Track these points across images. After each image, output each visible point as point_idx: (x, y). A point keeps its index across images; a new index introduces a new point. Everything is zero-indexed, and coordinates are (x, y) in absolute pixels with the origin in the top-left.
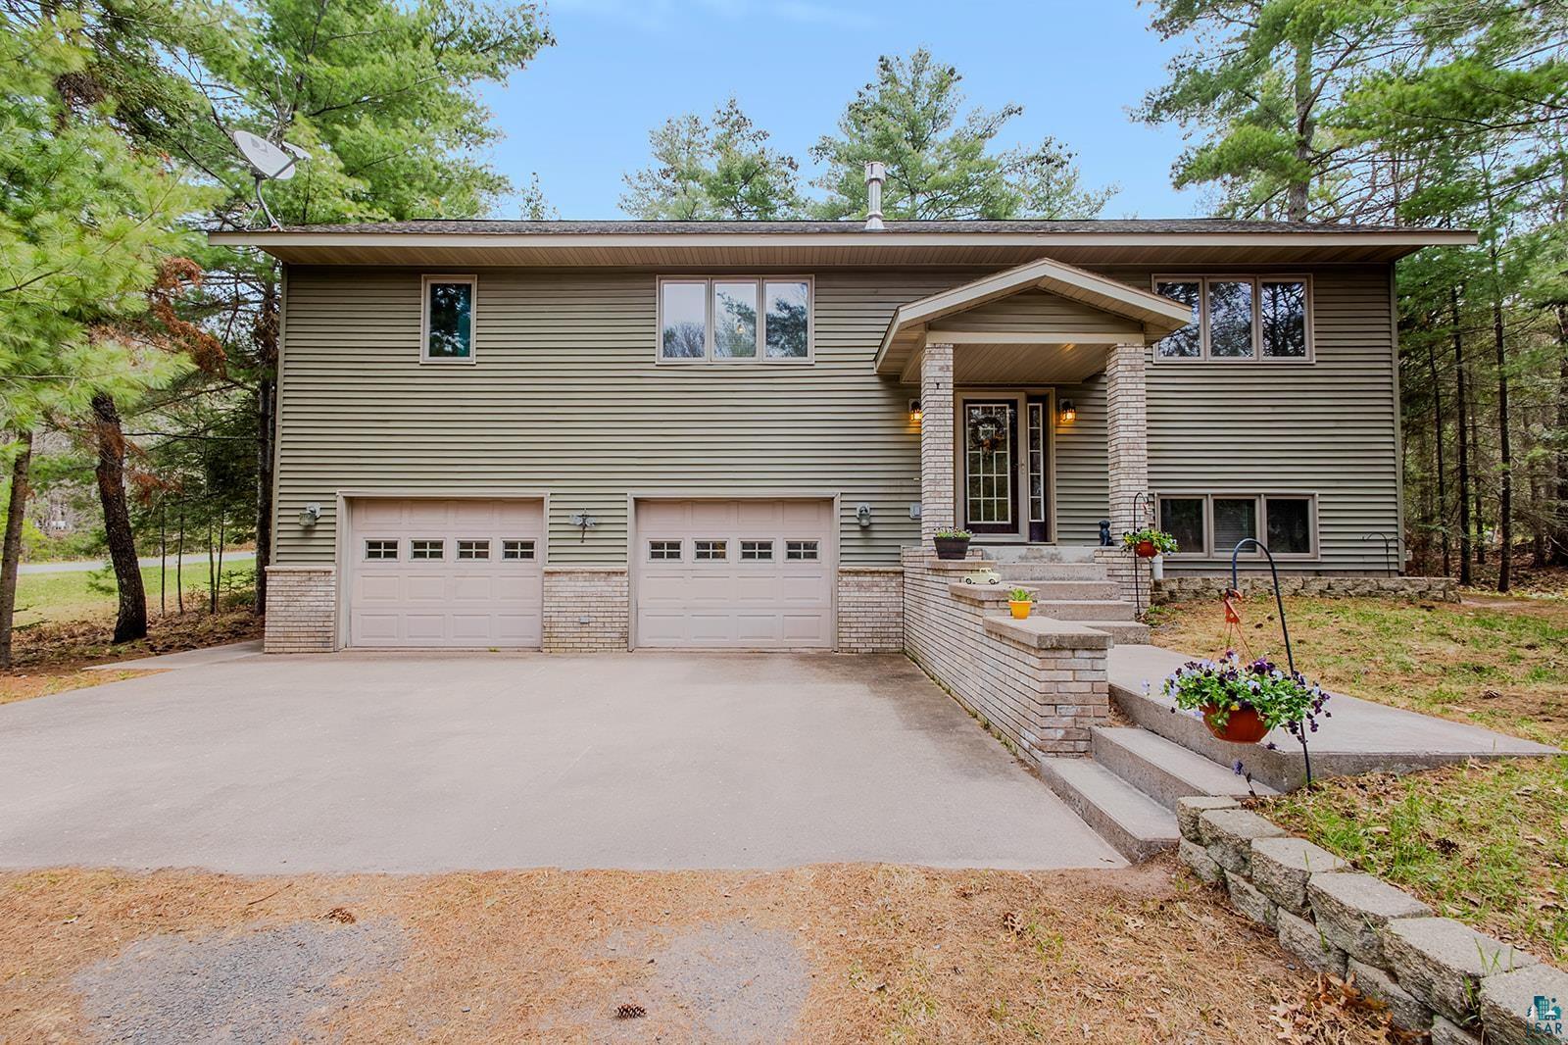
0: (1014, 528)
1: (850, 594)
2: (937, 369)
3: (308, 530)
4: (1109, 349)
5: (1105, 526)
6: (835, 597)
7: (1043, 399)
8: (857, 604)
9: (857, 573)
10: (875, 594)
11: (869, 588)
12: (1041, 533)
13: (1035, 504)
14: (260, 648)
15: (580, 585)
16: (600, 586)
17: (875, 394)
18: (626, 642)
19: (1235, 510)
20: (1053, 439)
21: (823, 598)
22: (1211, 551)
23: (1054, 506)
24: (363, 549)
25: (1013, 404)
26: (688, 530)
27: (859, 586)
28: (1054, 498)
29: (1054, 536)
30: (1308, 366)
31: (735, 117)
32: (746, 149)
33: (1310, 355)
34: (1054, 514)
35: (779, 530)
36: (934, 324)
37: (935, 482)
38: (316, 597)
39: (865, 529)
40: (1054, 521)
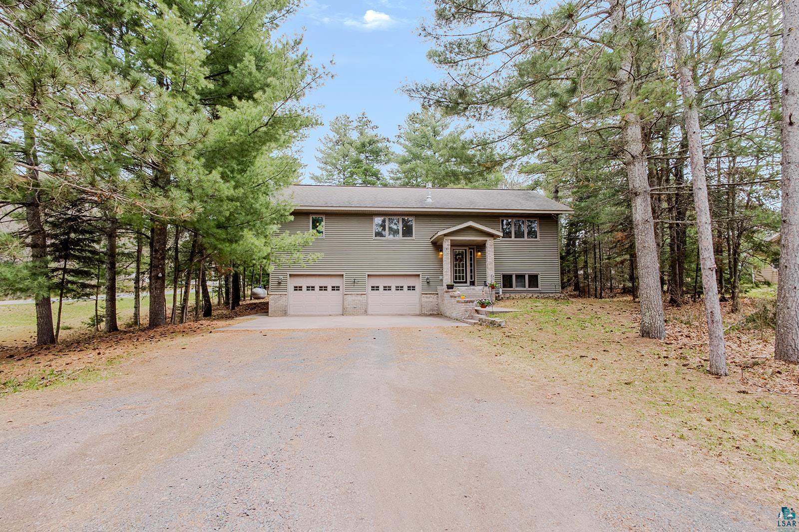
0: (466, 282)
1: (425, 299)
2: (446, 245)
3: (279, 283)
4: (486, 241)
5: (485, 282)
6: (420, 300)
7: (473, 249)
8: (426, 302)
9: (426, 294)
10: (431, 299)
11: (429, 298)
12: (472, 283)
13: (471, 276)
14: (268, 315)
15: (354, 297)
16: (359, 298)
17: (431, 247)
18: (366, 312)
19: (520, 277)
20: (476, 259)
21: (417, 300)
22: (514, 288)
23: (476, 277)
24: (293, 288)
25: (466, 250)
26: (381, 283)
27: (427, 297)
28: (476, 275)
29: (476, 284)
30: (538, 241)
31: (365, 119)
32: (370, 133)
33: (538, 239)
34: (476, 278)
35: (406, 283)
36: (445, 235)
37: (446, 272)
38: (282, 302)
39: (428, 283)
40: (476, 280)
